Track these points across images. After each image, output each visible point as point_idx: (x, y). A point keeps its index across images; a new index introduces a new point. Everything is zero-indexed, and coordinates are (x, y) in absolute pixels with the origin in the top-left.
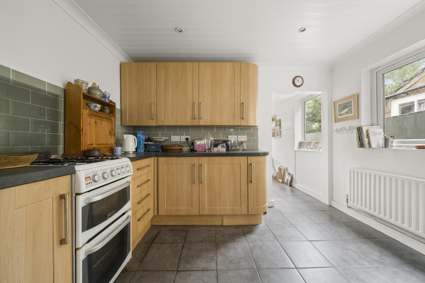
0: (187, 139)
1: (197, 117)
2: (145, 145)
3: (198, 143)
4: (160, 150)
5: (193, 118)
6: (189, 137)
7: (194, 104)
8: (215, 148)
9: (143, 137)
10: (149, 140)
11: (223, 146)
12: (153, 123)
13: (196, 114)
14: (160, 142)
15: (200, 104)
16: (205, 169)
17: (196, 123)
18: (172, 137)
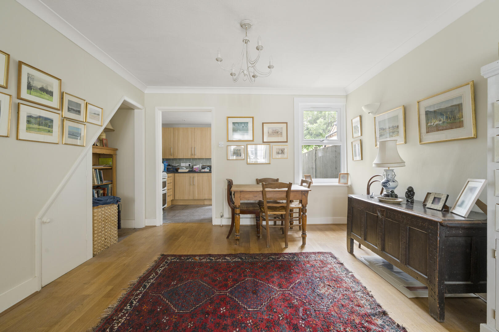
0: (189, 165)
1: (194, 154)
2: (167, 168)
3: (195, 167)
4: (175, 170)
5: (192, 155)
6: (190, 164)
7: (192, 148)
8: (203, 170)
9: (167, 164)
10: (169, 165)
11: (208, 169)
12: (172, 157)
13: (193, 153)
14: (175, 166)
15: (195, 148)
16: (196, 179)
17: (193, 157)
18: (181, 164)
